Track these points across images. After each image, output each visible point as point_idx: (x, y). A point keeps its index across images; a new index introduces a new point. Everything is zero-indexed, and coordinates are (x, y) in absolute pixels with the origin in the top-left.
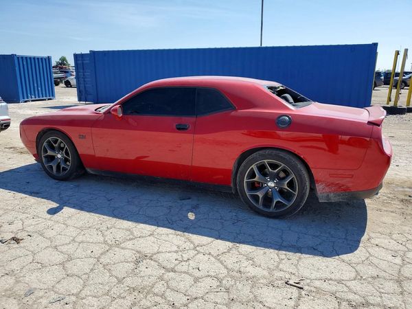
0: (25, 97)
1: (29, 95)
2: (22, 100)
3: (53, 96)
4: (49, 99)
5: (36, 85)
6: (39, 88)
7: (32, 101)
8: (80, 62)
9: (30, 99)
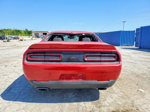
0: (122, 44)
1: (124, 44)
2: (121, 45)
3: (133, 45)
4: (131, 46)
5: (127, 41)
6: (128, 42)
7: (125, 46)
8: (137, 32)
9: (124, 45)
